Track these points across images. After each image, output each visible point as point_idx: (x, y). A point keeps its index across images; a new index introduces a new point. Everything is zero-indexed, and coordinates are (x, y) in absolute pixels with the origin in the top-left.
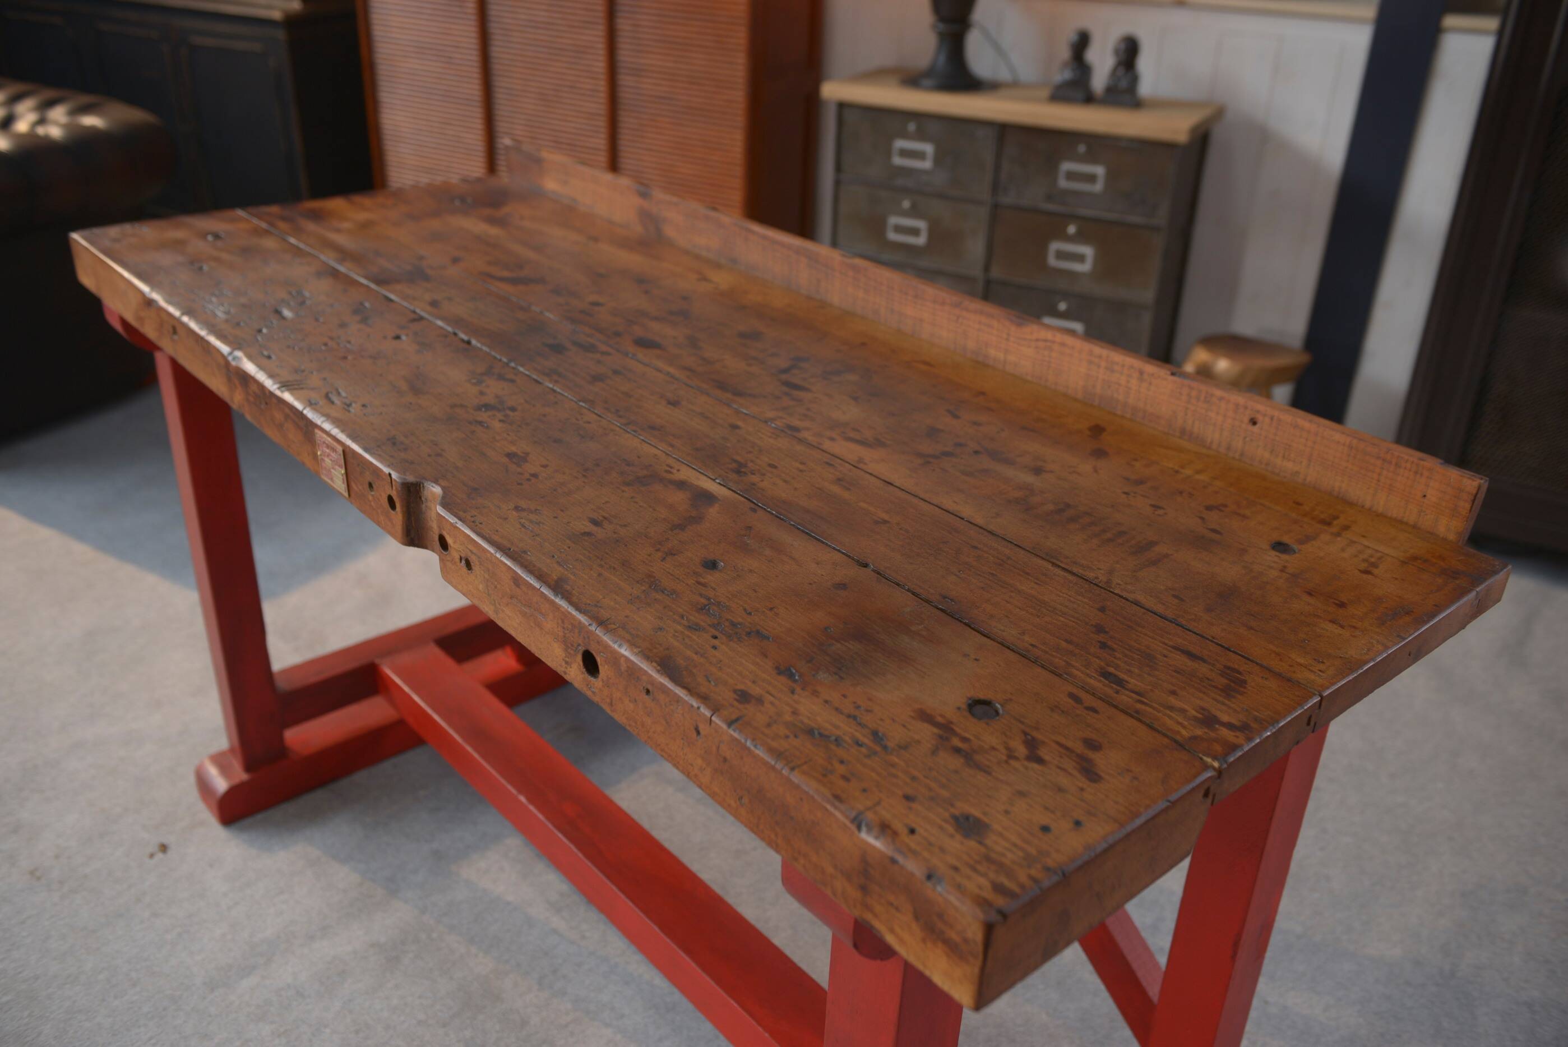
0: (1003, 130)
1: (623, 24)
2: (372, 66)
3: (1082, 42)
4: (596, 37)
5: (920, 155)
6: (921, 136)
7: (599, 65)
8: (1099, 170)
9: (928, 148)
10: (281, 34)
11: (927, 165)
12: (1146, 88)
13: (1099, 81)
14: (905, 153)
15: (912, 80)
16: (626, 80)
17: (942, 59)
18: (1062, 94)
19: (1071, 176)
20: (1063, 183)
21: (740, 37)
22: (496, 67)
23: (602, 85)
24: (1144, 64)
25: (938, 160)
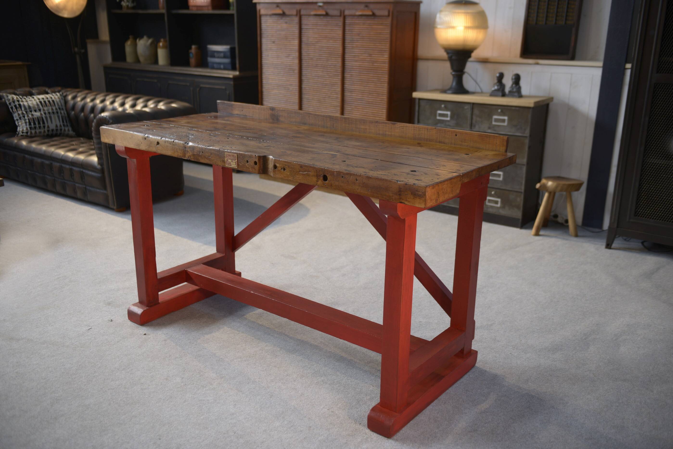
0: (473, 105)
1: (347, 75)
2: (262, 92)
3: (501, 76)
4: (338, 80)
5: (446, 116)
6: (446, 109)
7: (339, 89)
8: (506, 118)
9: (449, 113)
10: (232, 83)
11: (448, 119)
12: (524, 91)
13: (507, 89)
14: (441, 115)
15: (444, 91)
16: (347, 94)
17: (454, 84)
18: (493, 94)
19: (497, 120)
20: (494, 123)
21: (385, 78)
22: (304, 91)
23: (339, 96)
24: (523, 83)
25: (452, 117)
